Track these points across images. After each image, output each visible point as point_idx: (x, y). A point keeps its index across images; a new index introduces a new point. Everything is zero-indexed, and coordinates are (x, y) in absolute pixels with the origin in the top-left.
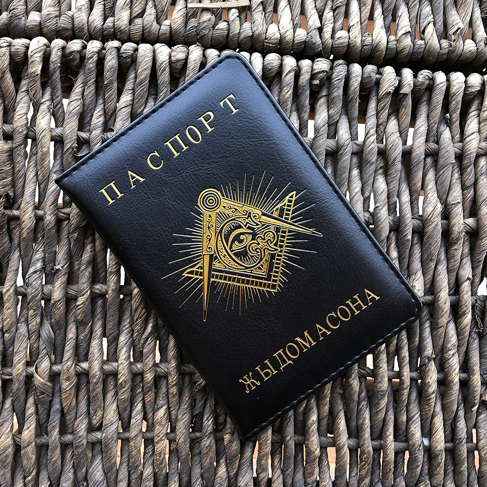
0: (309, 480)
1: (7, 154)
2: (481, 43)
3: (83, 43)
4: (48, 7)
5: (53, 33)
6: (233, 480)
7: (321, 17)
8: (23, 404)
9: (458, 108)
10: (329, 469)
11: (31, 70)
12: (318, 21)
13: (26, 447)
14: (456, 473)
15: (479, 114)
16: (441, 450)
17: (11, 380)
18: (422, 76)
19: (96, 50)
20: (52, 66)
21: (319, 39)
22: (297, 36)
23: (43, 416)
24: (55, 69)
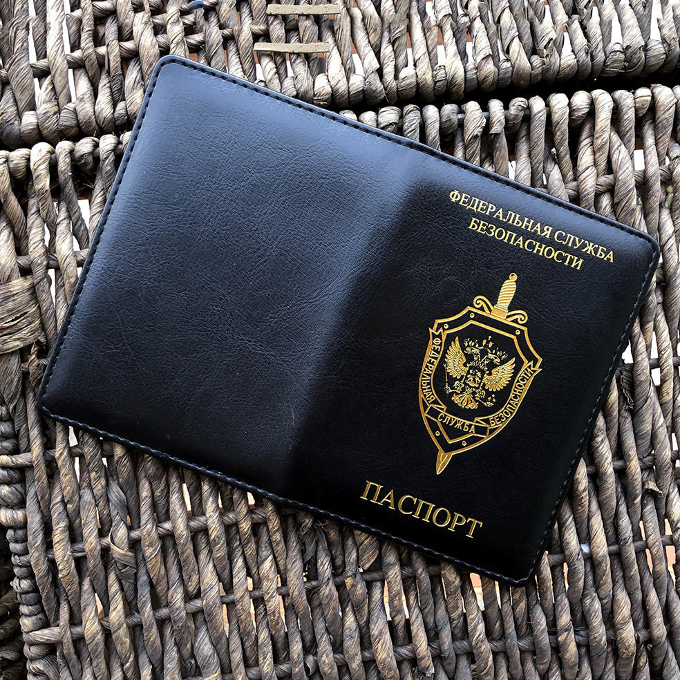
0: (454, 615)
1: (30, 293)
2: (582, 53)
3: (94, 141)
4: (44, 103)
5: (55, 135)
6: (365, 629)
7: (378, 54)
8: (104, 582)
9: (565, 140)
10: (476, 598)
11: (38, 187)
12: (375, 61)
13: (117, 631)
14: (627, 579)
15: (593, 142)
16: (604, 556)
17: (85, 557)
18: (515, 107)
19: (110, 147)
20: (62, 178)
21: (380, 84)
22: (352, 85)
23: (130, 593)
24: (66, 180)
